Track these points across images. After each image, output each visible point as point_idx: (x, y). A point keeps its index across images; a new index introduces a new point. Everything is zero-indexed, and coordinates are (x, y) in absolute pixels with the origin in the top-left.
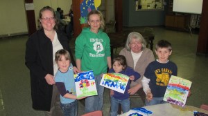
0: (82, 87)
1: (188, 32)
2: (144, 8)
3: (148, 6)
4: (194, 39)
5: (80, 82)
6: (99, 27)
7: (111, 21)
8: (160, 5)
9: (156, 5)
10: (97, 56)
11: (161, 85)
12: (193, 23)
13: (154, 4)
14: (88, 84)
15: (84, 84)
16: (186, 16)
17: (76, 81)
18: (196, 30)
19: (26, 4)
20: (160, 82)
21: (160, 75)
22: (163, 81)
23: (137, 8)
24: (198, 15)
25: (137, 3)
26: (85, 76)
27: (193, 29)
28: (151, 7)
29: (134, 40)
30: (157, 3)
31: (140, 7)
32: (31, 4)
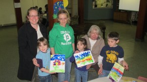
0: (55, 65)
1: (130, 24)
2: (99, 6)
3: (102, 5)
4: (133, 29)
5: (54, 61)
6: (66, 23)
7: (75, 16)
8: (110, 5)
9: (107, 5)
10: (66, 44)
11: (110, 62)
12: (133, 18)
13: (106, 3)
14: (59, 64)
15: (57, 63)
16: (128, 13)
17: (51, 59)
18: (135, 23)
19: (15, 4)
20: (109, 60)
21: (110, 55)
22: (111, 59)
23: (94, 7)
24: (136, 12)
25: (94, 3)
26: (59, 57)
27: (133, 22)
28: (104, 6)
29: (95, 31)
30: (108, 3)
31: (96, 6)
32: (19, 3)
